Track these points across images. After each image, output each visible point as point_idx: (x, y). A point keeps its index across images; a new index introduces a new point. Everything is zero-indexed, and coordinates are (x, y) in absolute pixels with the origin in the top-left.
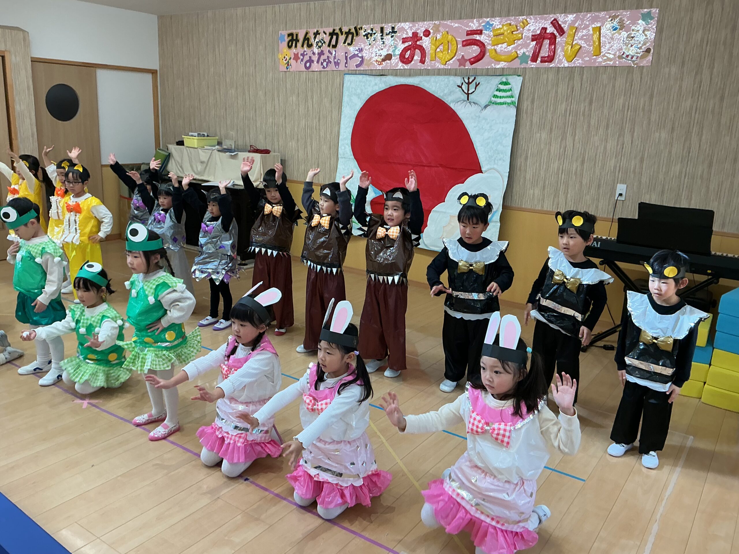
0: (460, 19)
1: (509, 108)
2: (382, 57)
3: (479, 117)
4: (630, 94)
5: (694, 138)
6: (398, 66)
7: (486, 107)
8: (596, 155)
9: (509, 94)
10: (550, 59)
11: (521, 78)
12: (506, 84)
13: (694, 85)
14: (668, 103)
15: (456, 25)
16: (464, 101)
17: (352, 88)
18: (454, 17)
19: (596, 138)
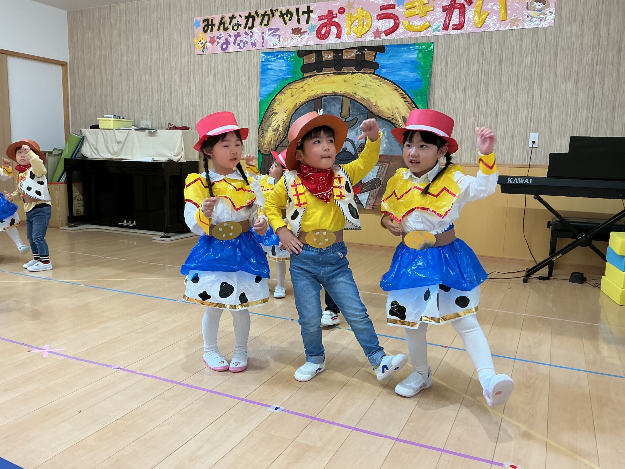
4: (537, 52)
5: (598, 88)
8: (508, 108)
10: (460, 26)
13: (593, 41)
14: (572, 57)
19: (508, 93)
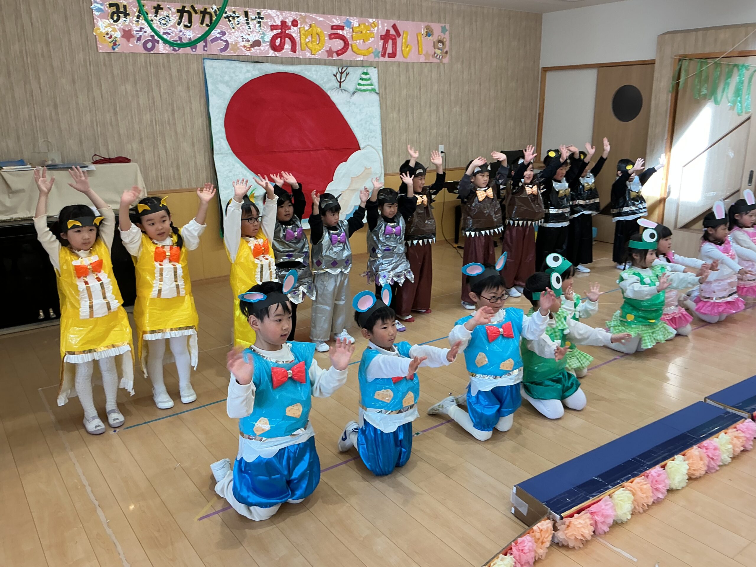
0: (324, 14)
1: (371, 94)
2: (250, 43)
3: (349, 102)
4: (440, 82)
5: (471, 110)
6: (269, 53)
7: (354, 93)
8: (426, 127)
9: (369, 82)
10: (393, 55)
11: (376, 69)
12: (366, 74)
13: (468, 76)
14: (458, 87)
15: (321, 19)
16: (337, 88)
17: (217, 75)
18: (318, 11)
19: (425, 114)
